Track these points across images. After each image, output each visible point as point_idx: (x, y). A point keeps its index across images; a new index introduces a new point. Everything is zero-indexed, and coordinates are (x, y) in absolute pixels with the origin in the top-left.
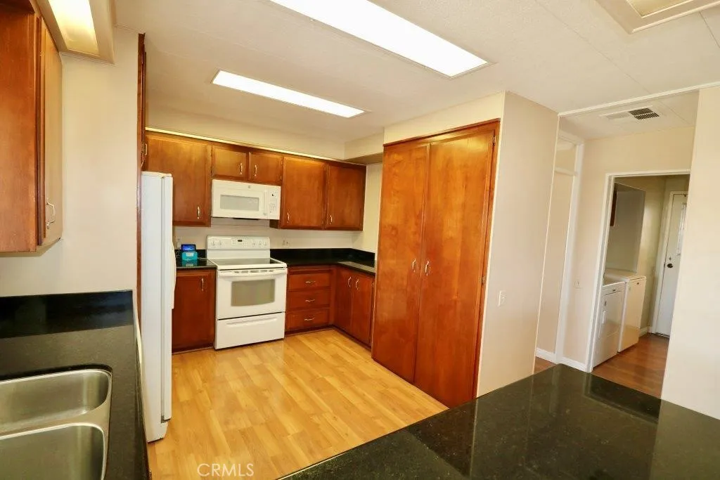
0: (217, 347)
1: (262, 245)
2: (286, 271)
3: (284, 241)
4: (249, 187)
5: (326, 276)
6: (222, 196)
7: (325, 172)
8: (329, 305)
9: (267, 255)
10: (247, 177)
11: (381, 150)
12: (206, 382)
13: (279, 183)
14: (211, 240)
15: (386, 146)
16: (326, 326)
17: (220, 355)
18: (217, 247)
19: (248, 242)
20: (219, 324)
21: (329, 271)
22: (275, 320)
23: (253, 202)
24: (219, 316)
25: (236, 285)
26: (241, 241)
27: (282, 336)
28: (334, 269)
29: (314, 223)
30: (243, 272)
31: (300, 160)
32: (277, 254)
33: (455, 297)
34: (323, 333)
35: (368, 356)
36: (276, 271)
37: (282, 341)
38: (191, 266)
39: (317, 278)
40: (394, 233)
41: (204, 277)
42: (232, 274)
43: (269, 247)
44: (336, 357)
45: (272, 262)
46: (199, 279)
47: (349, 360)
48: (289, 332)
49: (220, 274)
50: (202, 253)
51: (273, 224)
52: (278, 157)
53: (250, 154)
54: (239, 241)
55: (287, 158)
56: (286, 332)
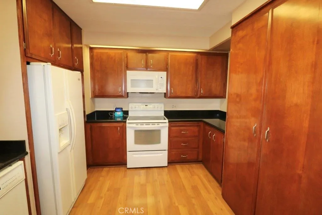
0: (128, 167)
1: (159, 108)
3: (173, 106)
5: (196, 129)
6: (131, 80)
7: (197, 60)
8: (198, 148)
9: (162, 114)
10: (147, 67)
13: (166, 69)
14: (131, 105)
15: (233, 27)
16: (196, 161)
18: (134, 109)
20: (128, 154)
22: (161, 155)
23: (149, 82)
26: (147, 106)
27: (166, 164)
28: (201, 124)
30: (141, 125)
31: (179, 54)
36: (161, 125)
37: (166, 168)
39: (190, 130)
40: (238, 100)
41: (119, 127)
42: (134, 125)
43: (163, 109)
48: (170, 163)
49: (128, 125)
50: (126, 113)
51: (165, 95)
52: (165, 53)
53: (148, 53)
54: (146, 106)
55: (170, 54)
56: (168, 163)
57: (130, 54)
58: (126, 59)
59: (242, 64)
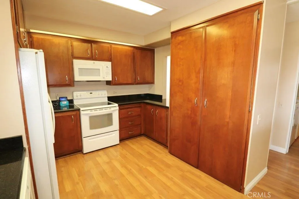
0: (85, 152)
1: (103, 95)
2: (118, 108)
3: (114, 92)
4: (94, 63)
5: (138, 110)
6: (79, 69)
7: (134, 53)
8: (141, 124)
9: (106, 100)
10: (92, 58)
11: (169, 36)
12: (80, 176)
13: (109, 60)
14: (75, 94)
15: (172, 33)
16: (140, 135)
17: (86, 156)
18: (79, 97)
19: (96, 94)
20: (84, 140)
21: (140, 107)
22: (114, 134)
23: (97, 71)
24: (83, 135)
25: (92, 118)
26: (92, 93)
27: (118, 142)
28: (142, 105)
29: (130, 81)
30: (95, 111)
31: (120, 47)
32: (112, 99)
33: (227, 120)
34: (138, 138)
35: (166, 151)
36: (113, 109)
37: (118, 145)
38: (66, 109)
39: (134, 110)
40: (181, 84)
41: (74, 115)
42: (89, 112)
43: (107, 95)
44: (149, 153)
45: (109, 104)
46: (70, 116)
47: (156, 154)
48: (121, 140)
49: (82, 113)
50: (71, 101)
51: (108, 83)
52: (108, 45)
53: (93, 44)
54: (90, 93)
55: (113, 46)
56: (120, 141)
57: (76, 44)
58: (71, 47)
59: (182, 59)
